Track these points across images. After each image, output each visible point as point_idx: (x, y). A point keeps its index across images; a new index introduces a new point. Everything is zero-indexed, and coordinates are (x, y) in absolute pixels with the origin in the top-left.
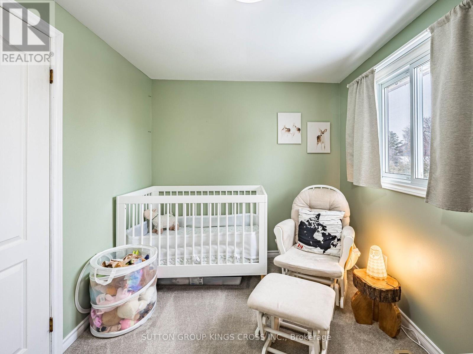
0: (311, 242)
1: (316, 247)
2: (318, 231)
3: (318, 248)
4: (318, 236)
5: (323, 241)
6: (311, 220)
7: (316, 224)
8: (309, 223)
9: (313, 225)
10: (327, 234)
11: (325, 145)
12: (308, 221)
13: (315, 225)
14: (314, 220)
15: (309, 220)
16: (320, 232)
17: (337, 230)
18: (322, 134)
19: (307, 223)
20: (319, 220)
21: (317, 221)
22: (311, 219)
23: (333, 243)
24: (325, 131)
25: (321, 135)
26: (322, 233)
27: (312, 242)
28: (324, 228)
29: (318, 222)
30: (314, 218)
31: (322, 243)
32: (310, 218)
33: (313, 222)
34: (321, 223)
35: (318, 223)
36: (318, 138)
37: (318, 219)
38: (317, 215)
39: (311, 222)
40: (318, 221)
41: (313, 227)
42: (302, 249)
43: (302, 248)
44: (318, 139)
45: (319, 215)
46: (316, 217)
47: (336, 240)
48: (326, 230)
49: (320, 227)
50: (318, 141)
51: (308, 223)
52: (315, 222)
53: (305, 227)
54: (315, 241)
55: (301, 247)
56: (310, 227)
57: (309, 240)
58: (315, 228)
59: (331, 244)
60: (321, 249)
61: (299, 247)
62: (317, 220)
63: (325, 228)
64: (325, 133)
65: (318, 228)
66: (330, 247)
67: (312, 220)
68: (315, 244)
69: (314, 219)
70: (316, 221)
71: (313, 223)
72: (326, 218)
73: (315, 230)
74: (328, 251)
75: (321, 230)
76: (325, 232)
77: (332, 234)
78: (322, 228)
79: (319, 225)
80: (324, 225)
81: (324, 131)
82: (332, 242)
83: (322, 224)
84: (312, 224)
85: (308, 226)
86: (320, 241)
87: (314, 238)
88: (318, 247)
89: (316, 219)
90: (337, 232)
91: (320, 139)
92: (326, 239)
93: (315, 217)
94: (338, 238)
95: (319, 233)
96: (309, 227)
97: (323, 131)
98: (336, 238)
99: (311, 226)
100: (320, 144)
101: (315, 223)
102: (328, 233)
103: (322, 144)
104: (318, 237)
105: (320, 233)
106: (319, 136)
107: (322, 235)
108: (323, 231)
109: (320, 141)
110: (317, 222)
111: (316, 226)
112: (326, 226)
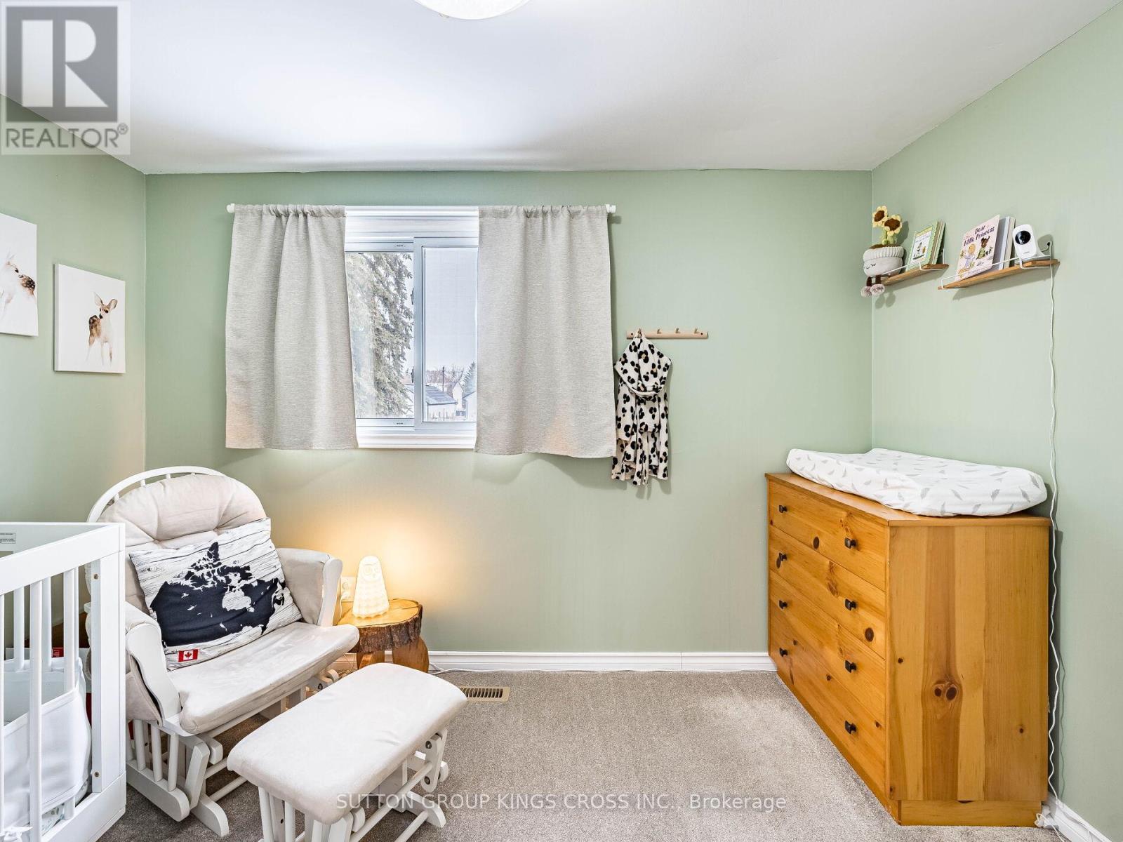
0: (222, 626)
1: (239, 629)
2: (232, 588)
3: (246, 629)
4: (235, 600)
5: (252, 605)
6: (198, 569)
7: (216, 574)
8: (195, 578)
9: (212, 579)
10: (255, 584)
11: (111, 348)
12: (189, 575)
13: (215, 578)
14: (207, 566)
15: (193, 570)
16: (237, 588)
17: (274, 564)
18: (103, 313)
19: (189, 583)
20: (219, 560)
21: (215, 564)
22: (198, 565)
23: (275, 597)
24: (112, 306)
25: (101, 317)
26: (241, 588)
27: (223, 623)
28: (244, 573)
29: (220, 567)
30: (204, 559)
31: (252, 610)
32: (195, 564)
33: (205, 571)
34: (231, 565)
35: (222, 568)
36: (93, 322)
37: (216, 557)
38: (211, 549)
39: (198, 574)
40: (220, 564)
41: (213, 583)
42: (200, 658)
43: (195, 657)
44: (91, 328)
45: (215, 547)
46: (209, 555)
47: (279, 587)
48: (250, 574)
49: (231, 575)
50: (92, 334)
51: (190, 580)
52: (210, 570)
53: (185, 595)
54: (232, 616)
55: (191, 657)
56: (204, 589)
57: (212, 622)
58: (220, 583)
59: (274, 603)
60: (254, 626)
61: (185, 658)
62: (215, 561)
63: (247, 572)
64: (112, 312)
65: (229, 580)
66: (274, 609)
67: (202, 568)
68: (234, 625)
69: (207, 562)
70: (214, 566)
71: (205, 573)
72: (236, 547)
73: (222, 589)
74: (273, 621)
75: (239, 582)
76: (248, 582)
77: (267, 580)
78: (239, 574)
79: (228, 573)
80: (241, 565)
81: (110, 304)
82: (273, 596)
83: (234, 566)
84: (206, 577)
85: (196, 589)
86: (245, 610)
87: (225, 609)
88: (244, 626)
89: (212, 560)
90: (274, 569)
91: (98, 327)
92: (257, 598)
93: (207, 557)
94: (282, 581)
95: (234, 591)
96: (200, 588)
97: (106, 303)
98: (278, 584)
99: (206, 583)
100: (97, 342)
101: (213, 571)
102: (258, 580)
103: (102, 345)
104: (236, 602)
105: (237, 591)
106: (95, 316)
107: (243, 593)
108: (244, 583)
109: (98, 334)
110: (216, 569)
111: (220, 578)
112: (247, 565)
